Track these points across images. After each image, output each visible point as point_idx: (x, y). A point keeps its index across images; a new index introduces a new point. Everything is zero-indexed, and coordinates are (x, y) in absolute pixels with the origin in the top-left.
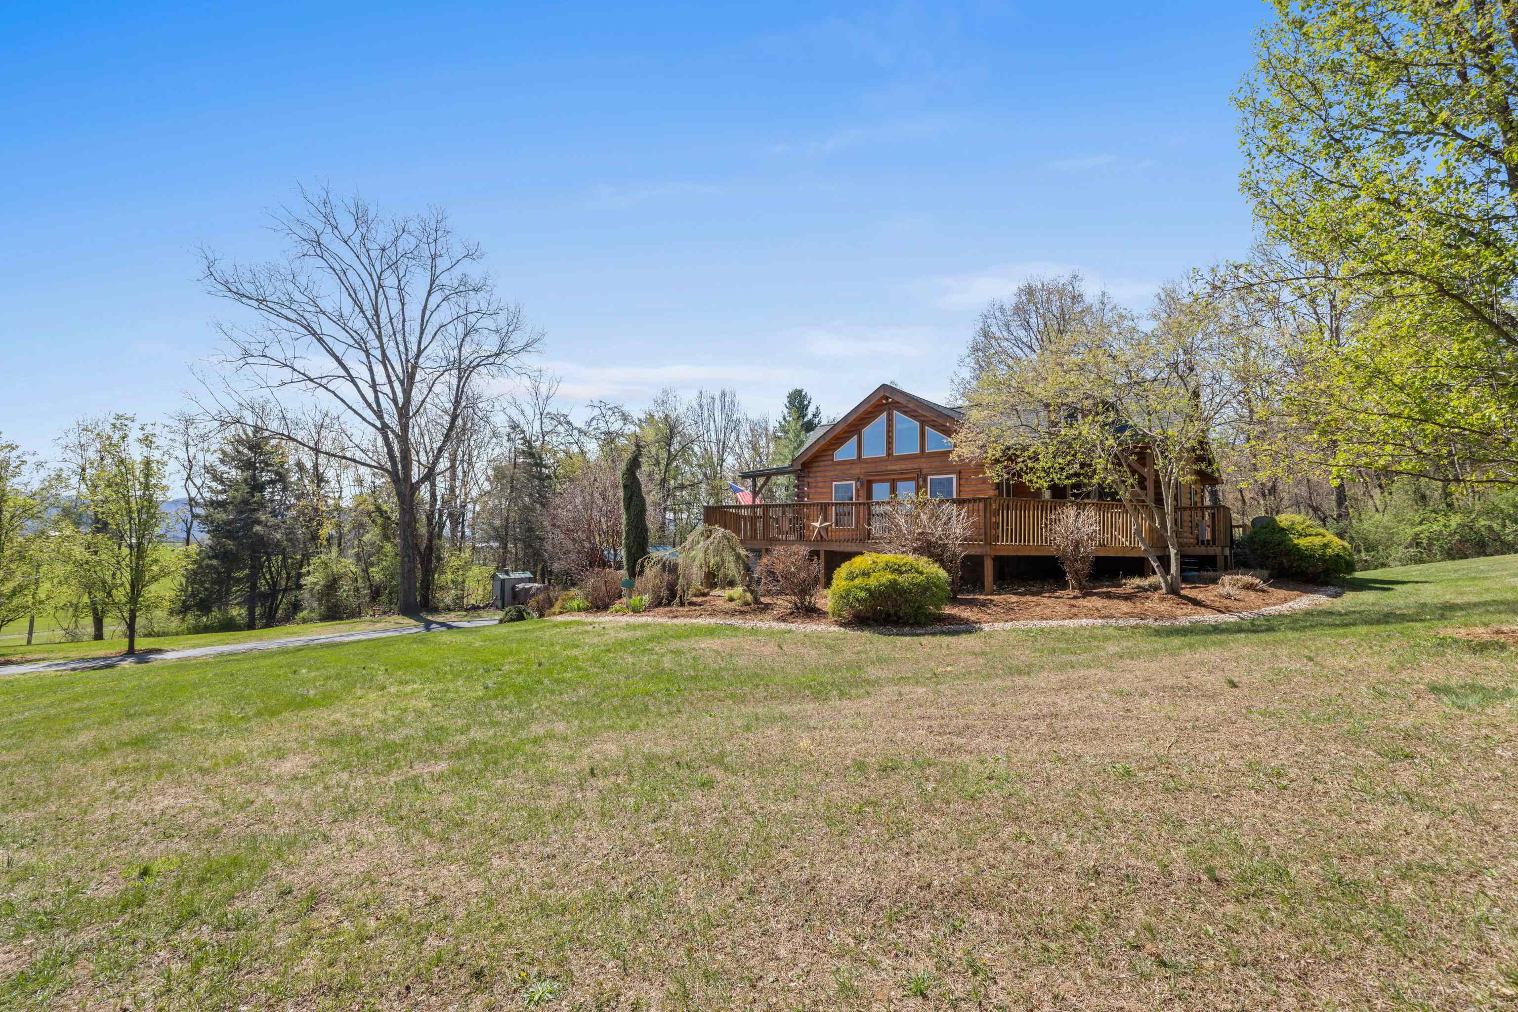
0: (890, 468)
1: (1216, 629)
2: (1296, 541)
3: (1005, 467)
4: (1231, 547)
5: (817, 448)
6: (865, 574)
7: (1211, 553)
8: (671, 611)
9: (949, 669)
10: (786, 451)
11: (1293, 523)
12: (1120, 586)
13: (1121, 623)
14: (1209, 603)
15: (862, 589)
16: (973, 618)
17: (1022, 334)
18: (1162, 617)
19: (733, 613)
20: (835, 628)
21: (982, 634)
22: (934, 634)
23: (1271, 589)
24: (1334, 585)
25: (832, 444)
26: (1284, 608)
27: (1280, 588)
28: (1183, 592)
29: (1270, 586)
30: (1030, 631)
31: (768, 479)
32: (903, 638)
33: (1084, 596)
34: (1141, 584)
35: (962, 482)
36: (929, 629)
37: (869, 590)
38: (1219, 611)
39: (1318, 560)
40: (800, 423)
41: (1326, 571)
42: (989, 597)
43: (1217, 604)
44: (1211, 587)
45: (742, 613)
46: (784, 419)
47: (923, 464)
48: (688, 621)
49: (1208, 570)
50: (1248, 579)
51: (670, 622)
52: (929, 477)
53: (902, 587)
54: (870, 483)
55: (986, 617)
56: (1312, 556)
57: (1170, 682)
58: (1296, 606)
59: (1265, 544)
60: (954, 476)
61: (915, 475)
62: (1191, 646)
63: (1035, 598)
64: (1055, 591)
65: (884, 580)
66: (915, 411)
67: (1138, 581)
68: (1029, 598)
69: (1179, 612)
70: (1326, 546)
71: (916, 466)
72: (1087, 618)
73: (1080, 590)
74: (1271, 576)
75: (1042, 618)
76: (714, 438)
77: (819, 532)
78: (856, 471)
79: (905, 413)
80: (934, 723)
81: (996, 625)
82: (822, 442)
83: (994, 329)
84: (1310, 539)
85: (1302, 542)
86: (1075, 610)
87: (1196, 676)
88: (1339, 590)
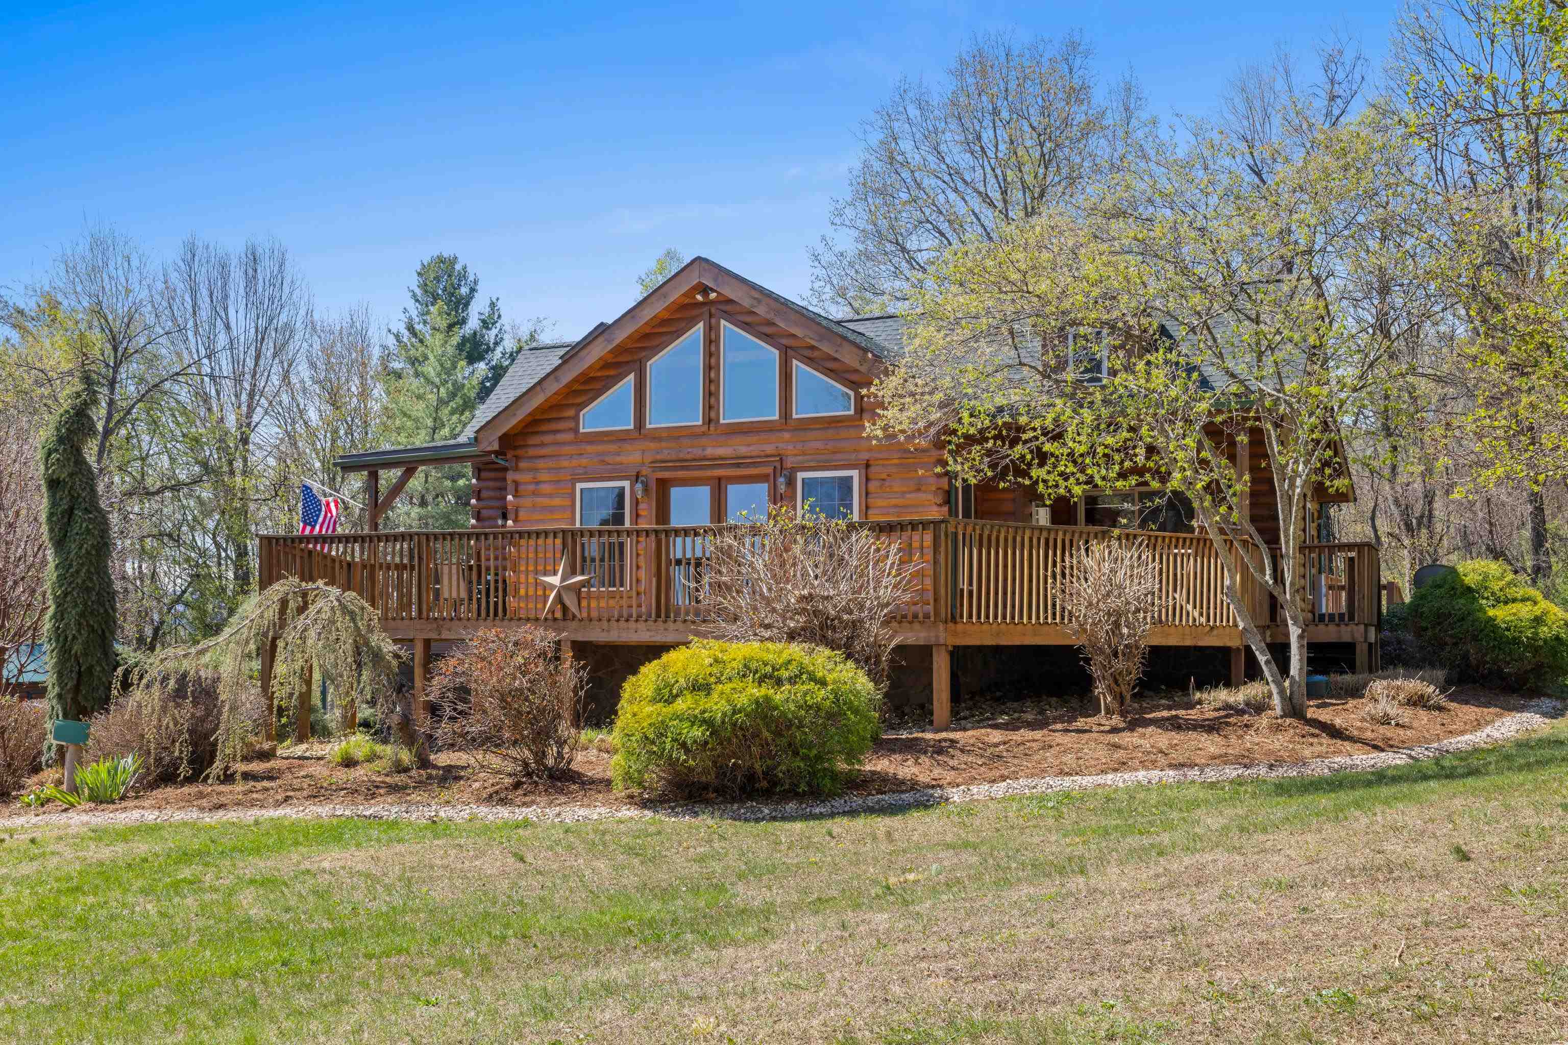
0: (709, 452)
1: (1380, 777)
2: (1491, 613)
3: (989, 453)
4: (1379, 628)
5: (537, 401)
6: (700, 687)
7: (1346, 638)
8: (201, 795)
9: (911, 877)
10: (419, 409)
11: (1486, 577)
12: (1190, 706)
13: (1211, 775)
14: (1356, 733)
15: (693, 721)
16: (924, 778)
17: (963, 160)
18: (1280, 762)
19: (371, 792)
20: (629, 812)
21: (951, 807)
22: (852, 813)
23: (1453, 705)
24: (1549, 696)
25: (577, 393)
26: (1478, 738)
27: (1467, 703)
28: (1310, 714)
29: (1452, 698)
30: (1042, 799)
31: (410, 472)
32: (788, 825)
33: (1132, 726)
34: (1231, 700)
35: (873, 486)
36: (838, 803)
37: (708, 723)
38: (1376, 747)
39: (1526, 647)
40: (455, 340)
41: (1538, 669)
42: (944, 735)
43: (1369, 735)
44: (1352, 703)
45: (394, 789)
46: (411, 328)
47: (785, 443)
48: (251, 815)
49: (1342, 673)
50: (1414, 685)
51: (209, 819)
52: (801, 476)
53: (783, 714)
54: (664, 486)
55: (950, 776)
56: (1516, 641)
57: (1356, 862)
58: (1496, 734)
59: (1440, 618)
60: (855, 474)
61: (769, 470)
62: (1357, 805)
63: (1038, 734)
64: (1072, 719)
65: (742, 700)
66: (770, 323)
67: (1223, 695)
68: (1025, 734)
69: (1307, 752)
70: (1538, 621)
71: (769, 449)
72: (1147, 769)
73: (1123, 714)
74: (1449, 682)
75: (1062, 773)
76: (226, 368)
77: (559, 599)
78: (633, 456)
79: (746, 326)
80: (958, 964)
81: (974, 789)
82: (553, 387)
83: (906, 145)
84: (1513, 608)
85: (1500, 614)
86: (1120, 755)
87: (1394, 847)
88: (1559, 705)
